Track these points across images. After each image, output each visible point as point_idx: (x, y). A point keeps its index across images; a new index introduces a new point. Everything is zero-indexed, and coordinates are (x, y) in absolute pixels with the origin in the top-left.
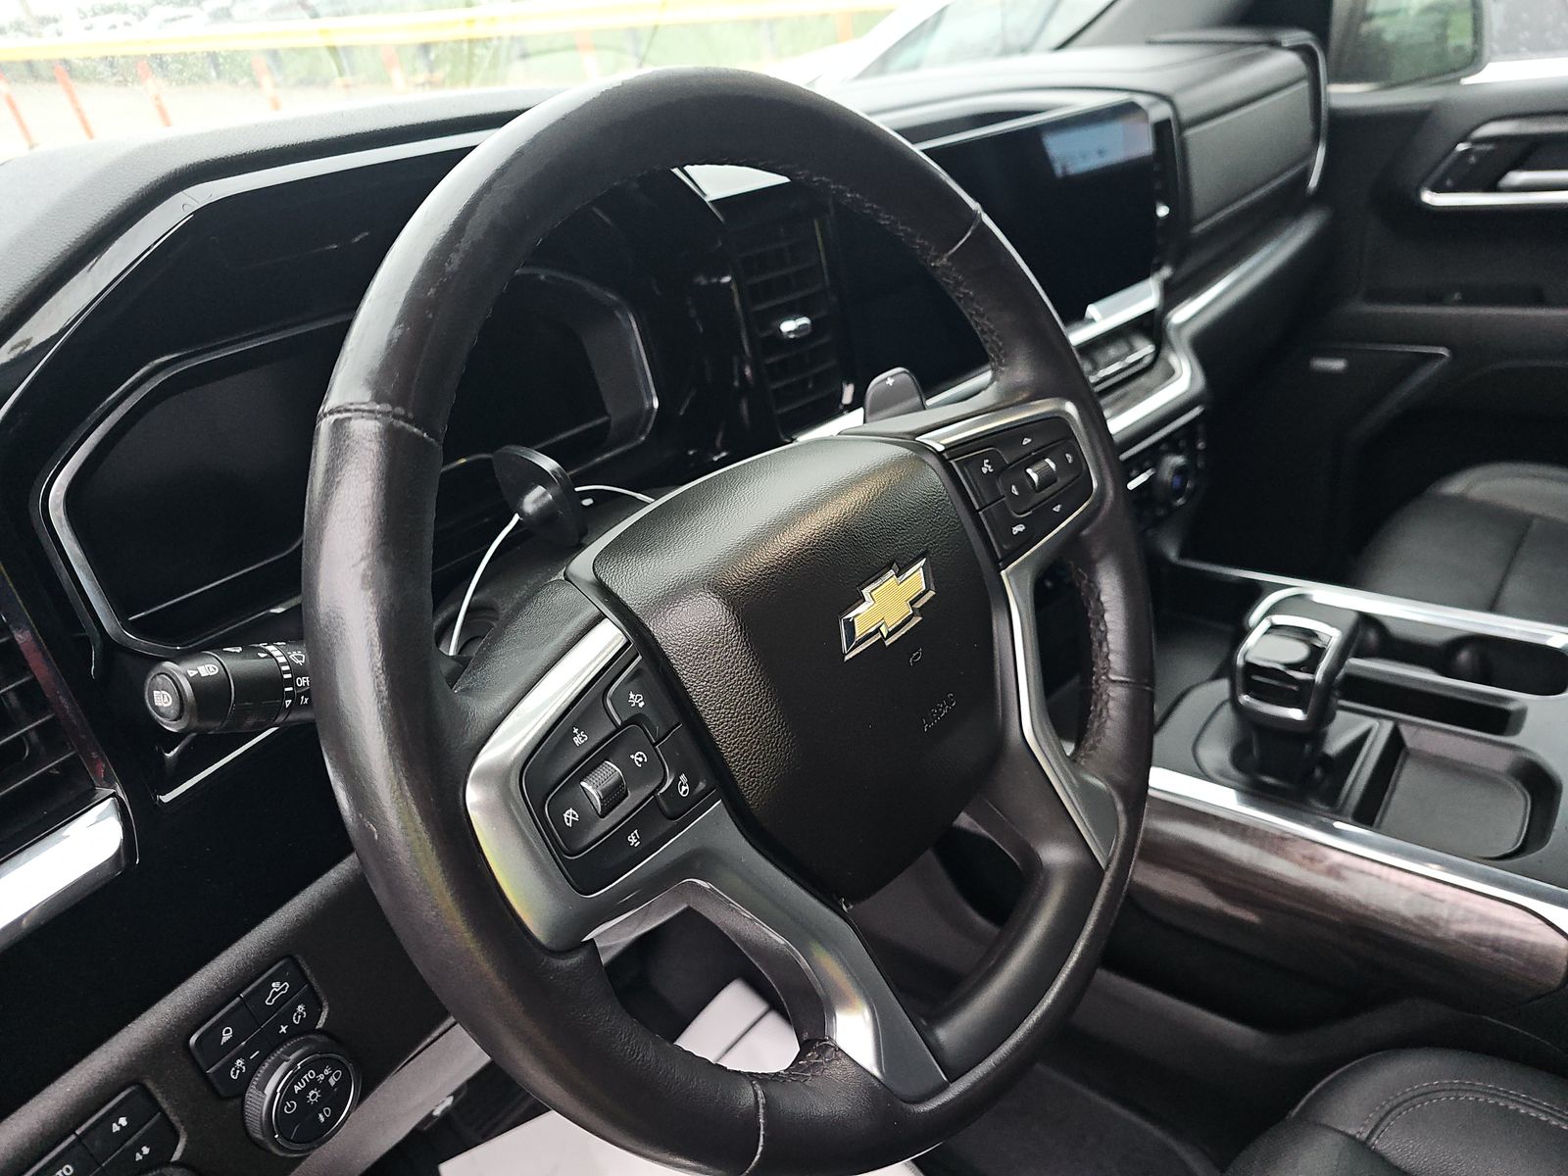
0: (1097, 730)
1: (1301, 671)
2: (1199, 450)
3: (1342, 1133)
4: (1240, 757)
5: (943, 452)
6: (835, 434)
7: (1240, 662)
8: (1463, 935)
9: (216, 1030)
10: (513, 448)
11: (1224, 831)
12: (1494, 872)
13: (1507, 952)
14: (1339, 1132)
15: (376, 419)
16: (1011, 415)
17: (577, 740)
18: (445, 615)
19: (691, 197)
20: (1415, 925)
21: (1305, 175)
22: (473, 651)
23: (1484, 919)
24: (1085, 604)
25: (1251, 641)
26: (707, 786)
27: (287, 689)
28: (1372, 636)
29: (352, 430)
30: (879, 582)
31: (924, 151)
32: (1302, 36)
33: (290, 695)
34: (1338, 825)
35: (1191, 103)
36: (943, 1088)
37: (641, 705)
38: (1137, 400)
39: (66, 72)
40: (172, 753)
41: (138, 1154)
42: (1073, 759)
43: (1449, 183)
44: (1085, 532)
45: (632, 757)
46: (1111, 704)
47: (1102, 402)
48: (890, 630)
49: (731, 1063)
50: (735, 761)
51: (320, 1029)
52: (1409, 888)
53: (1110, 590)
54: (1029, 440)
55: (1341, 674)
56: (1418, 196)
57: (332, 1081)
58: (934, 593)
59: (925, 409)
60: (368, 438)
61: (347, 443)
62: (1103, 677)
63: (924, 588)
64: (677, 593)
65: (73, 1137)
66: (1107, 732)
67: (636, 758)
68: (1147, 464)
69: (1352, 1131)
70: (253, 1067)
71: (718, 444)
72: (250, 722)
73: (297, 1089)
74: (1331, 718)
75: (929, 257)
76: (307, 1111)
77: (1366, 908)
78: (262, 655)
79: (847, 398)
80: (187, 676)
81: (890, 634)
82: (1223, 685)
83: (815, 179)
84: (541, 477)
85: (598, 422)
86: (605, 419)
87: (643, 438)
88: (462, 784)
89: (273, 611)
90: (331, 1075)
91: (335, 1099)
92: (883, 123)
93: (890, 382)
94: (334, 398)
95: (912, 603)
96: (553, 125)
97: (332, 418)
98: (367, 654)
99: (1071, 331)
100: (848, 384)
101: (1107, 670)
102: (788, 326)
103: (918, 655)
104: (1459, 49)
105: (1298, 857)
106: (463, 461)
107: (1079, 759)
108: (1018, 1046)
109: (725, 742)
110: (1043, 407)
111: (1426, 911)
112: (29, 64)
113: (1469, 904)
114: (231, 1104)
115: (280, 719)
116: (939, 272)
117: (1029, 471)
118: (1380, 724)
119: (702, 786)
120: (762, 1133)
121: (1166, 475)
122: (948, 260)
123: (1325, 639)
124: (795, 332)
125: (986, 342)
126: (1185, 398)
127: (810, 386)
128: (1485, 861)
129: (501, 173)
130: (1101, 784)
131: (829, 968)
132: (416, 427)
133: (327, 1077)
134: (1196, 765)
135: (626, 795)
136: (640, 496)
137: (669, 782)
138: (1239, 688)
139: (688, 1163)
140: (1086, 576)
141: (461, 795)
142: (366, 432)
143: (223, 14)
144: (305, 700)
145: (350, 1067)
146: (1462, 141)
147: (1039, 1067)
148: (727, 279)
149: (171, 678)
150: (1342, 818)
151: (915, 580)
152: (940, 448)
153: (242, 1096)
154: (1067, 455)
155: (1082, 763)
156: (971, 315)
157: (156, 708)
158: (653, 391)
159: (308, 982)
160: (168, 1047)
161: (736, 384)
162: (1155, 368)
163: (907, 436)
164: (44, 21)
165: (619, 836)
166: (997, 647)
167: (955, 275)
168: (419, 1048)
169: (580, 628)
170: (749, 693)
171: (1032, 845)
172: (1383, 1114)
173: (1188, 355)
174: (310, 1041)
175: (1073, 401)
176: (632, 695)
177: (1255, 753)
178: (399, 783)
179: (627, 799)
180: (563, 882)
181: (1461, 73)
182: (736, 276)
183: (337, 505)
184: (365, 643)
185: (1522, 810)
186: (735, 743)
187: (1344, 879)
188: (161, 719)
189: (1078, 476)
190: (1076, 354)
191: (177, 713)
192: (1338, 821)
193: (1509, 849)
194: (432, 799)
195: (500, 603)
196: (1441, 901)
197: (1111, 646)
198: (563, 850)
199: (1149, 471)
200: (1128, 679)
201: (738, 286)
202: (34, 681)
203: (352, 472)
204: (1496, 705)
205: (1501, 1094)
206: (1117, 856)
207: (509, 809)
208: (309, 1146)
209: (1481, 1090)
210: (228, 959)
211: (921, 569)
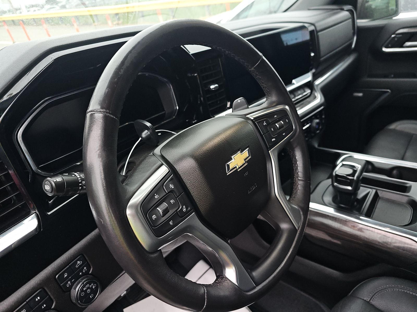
0: (295, 193)
1: (350, 176)
2: (323, 118)
3: (363, 299)
4: (335, 199)
5: (253, 119)
6: (224, 115)
7: (334, 174)
8: (395, 246)
9: (63, 274)
10: (139, 120)
11: (330, 219)
12: (403, 230)
13: (407, 251)
14: (362, 299)
15: (102, 113)
16: (271, 110)
17: (156, 197)
18: (120, 166)
19: (186, 53)
20: (382, 244)
21: (351, 44)
22: (129, 174)
23: (400, 242)
24: (292, 159)
25: (337, 168)
26: (191, 208)
27: (80, 184)
28: (370, 167)
29: (95, 116)
30: (236, 154)
31: (247, 40)
32: (350, 7)
33: (81, 186)
35: (320, 26)
36: (254, 288)
37: (173, 187)
38: (306, 105)
39: (23, 23)
40: (51, 202)
41: (43, 307)
42: (289, 200)
43: (390, 45)
44: (291, 140)
45: (171, 201)
46: (299, 186)
47: (296, 106)
48: (239, 167)
49: (199, 282)
50: (198, 202)
51: (90, 274)
52: (380, 234)
53: (299, 156)
54: (276, 116)
55: (361, 177)
56: (382, 49)
57: (94, 287)
58: (251, 157)
59: (248, 108)
60: (100, 118)
61: (94, 120)
62: (297, 179)
63: (248, 156)
64: (182, 158)
65: (26, 302)
66: (298, 193)
68: (309, 122)
69: (365, 299)
70: (73, 284)
71: (194, 118)
72: (70, 193)
73: (84, 289)
74: (359, 189)
75: (249, 68)
76: (87, 295)
77: (369, 239)
78: (73, 176)
79: (228, 106)
80: (53, 181)
81: (239, 168)
82: (330, 181)
83: (218, 48)
84: (147, 128)
85: (163, 113)
86: (164, 112)
87: (174, 117)
88: (125, 209)
89: (77, 164)
90: (93, 286)
91: (94, 292)
92: (236, 33)
93: (239, 101)
94: (90, 108)
95: (245, 160)
96: (148, 35)
97: (90, 113)
98: (100, 175)
100: (229, 102)
101: (298, 177)
102: (212, 87)
103: (247, 173)
104: (392, 9)
105: (350, 226)
106: (127, 124)
107: (290, 201)
108: (274, 277)
109: (195, 197)
110: (280, 107)
111: (385, 240)
112: (13, 21)
113: (396, 238)
114: (66, 293)
115: (79, 192)
116: (251, 72)
117: (276, 124)
118: (372, 191)
119: (189, 209)
120: (206, 300)
121: (314, 124)
122: (254, 69)
123: (357, 168)
124: (214, 88)
125: (264, 90)
126: (319, 104)
127: (219, 102)
128: (400, 227)
129: (134, 48)
130: (296, 207)
131: (224, 256)
132: (112, 115)
133: (92, 286)
134: (322, 201)
135: (169, 211)
136: (173, 132)
137: (180, 208)
138: (334, 181)
139: (187, 308)
140: (292, 152)
141: (125, 212)
142: (99, 117)
143: (64, 7)
144: (84, 187)
145: (98, 283)
146: (393, 34)
147: (281, 282)
148: (196, 75)
149: (49, 182)
151: (246, 153)
152: (252, 119)
153: (70, 291)
154: (286, 120)
155: (291, 201)
156: (260, 83)
157: (46, 190)
158: (177, 105)
159: (87, 261)
160: (50, 279)
161: (199, 102)
162: (311, 97)
163: (243, 116)
164: (17, 10)
165: (167, 222)
166: (268, 171)
167: (256, 73)
168: (117, 278)
169: (157, 167)
170: (201, 184)
171: (278, 223)
172: (374, 294)
173: (320, 93)
174: (87, 277)
175: (288, 106)
176: (170, 185)
177: (339, 198)
178: (109, 209)
179: (169, 213)
180: (152, 234)
181: (393, 16)
182: (198, 74)
183: (91, 136)
184: (99, 172)
185: (410, 213)
186: (198, 197)
187: (363, 232)
188: (47, 193)
189: (290, 125)
190: (289, 93)
191: (51, 191)
192: (361, 216)
193: (407, 223)
194: (117, 213)
195: (136, 161)
196: (389, 237)
197: (299, 170)
198: (152, 226)
199: (310, 124)
200: (303, 179)
201: (199, 76)
202: (14, 183)
203: (95, 127)
204: (404, 185)
205: (405, 289)
206: (301, 226)
207: (138, 216)
208: (87, 304)
209: (400, 288)
210: (66, 255)
211: (247, 151)
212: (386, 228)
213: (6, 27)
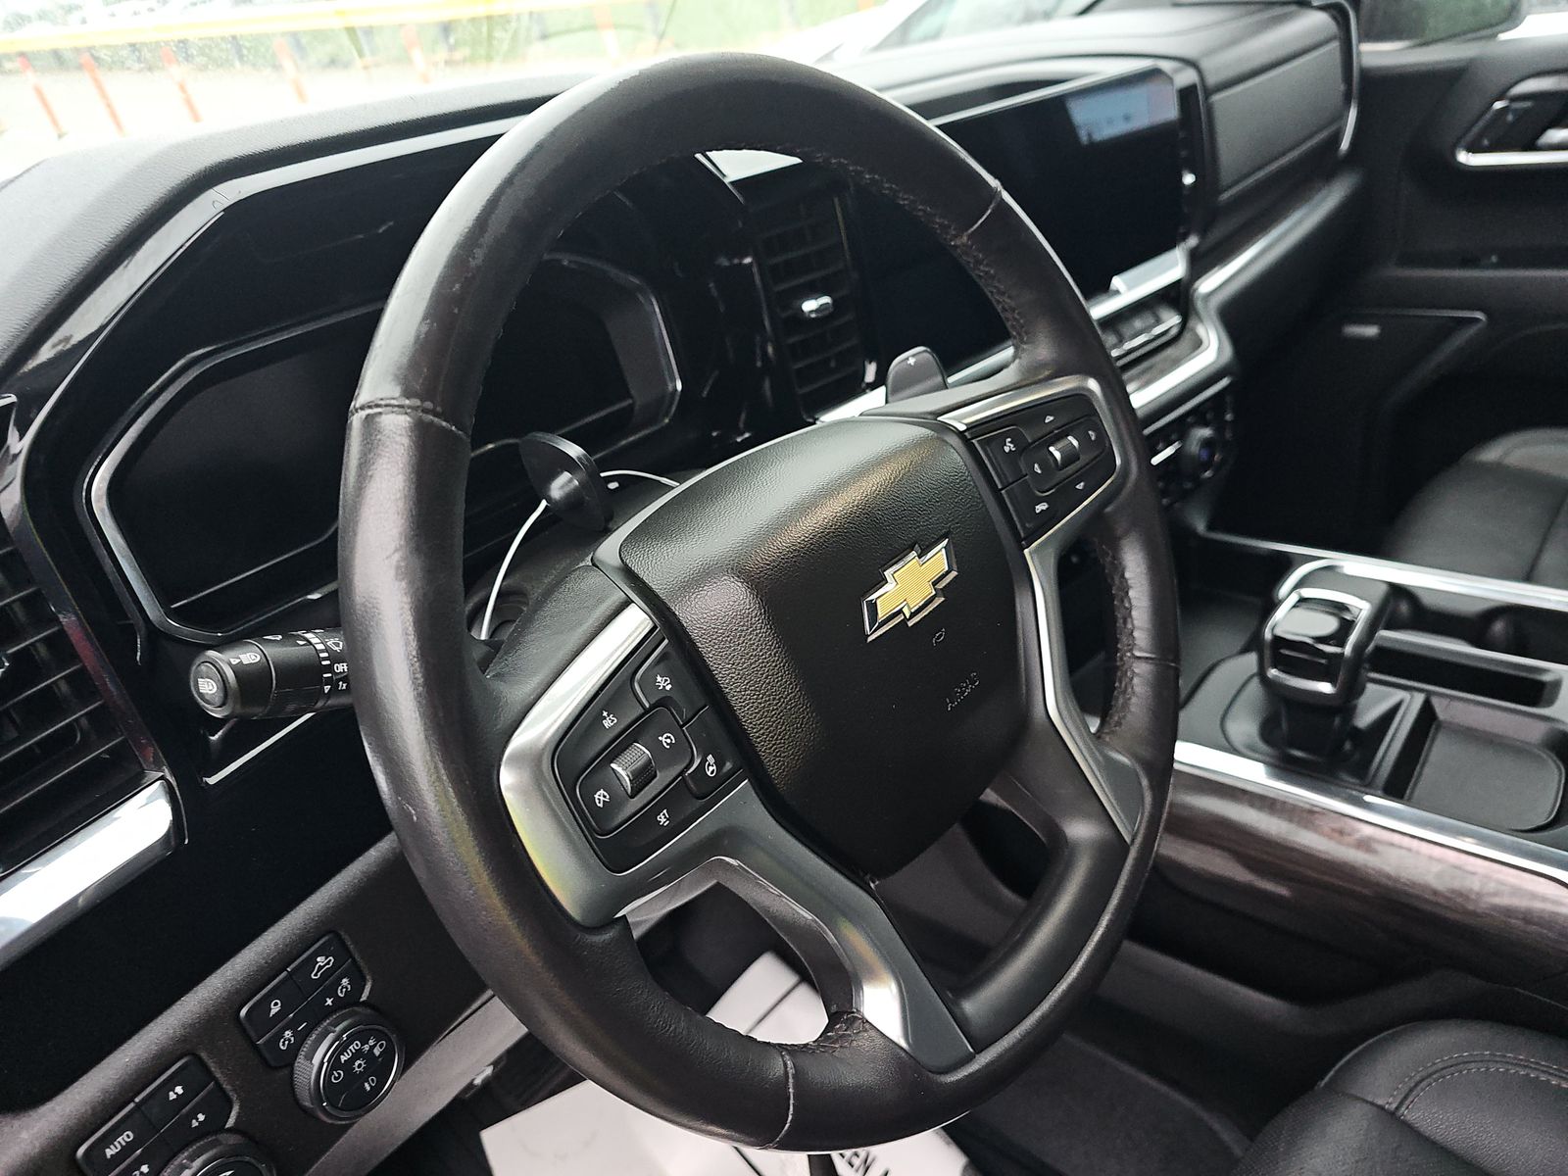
0: (1122, 707)
1: (1329, 644)
2: (1226, 421)
3: (1372, 1104)
4: (1269, 730)
5: (965, 431)
6: (856, 415)
7: (1268, 635)
8: (1495, 908)
9: (265, 1003)
10: (540, 435)
11: (1252, 805)
12: (1526, 845)
13: (1539, 924)
14: (1367, 1102)
15: (406, 413)
16: (1032, 393)
17: (607, 723)
18: (476, 599)
19: (713, 179)
20: (1444, 897)
21: (1336, 138)
22: (505, 635)
23: (1516, 891)
24: (1109, 581)
25: (1280, 614)
26: (734, 765)
27: (325, 675)
28: (1404, 608)
29: (383, 425)
30: (901, 563)
31: (939, 127)
33: (329, 681)
34: (1368, 798)
35: (1217, 68)
36: (969, 1059)
37: (668, 687)
38: (1163, 373)
40: (217, 736)
41: (194, 1121)
42: (1098, 735)
43: (1486, 142)
44: (1109, 509)
45: (660, 738)
46: (1136, 681)
47: (1125, 377)
48: (913, 611)
49: (760, 1035)
50: (762, 741)
51: (364, 1002)
52: (1439, 860)
53: (1135, 567)
54: (1052, 418)
55: (1371, 647)
56: (1454, 156)
57: (377, 1051)
58: (956, 573)
59: (947, 388)
60: (399, 432)
61: (378, 437)
62: (1128, 654)
63: (947, 569)
64: (702, 577)
65: (132, 1105)
66: (1133, 708)
67: (664, 740)
68: (1173, 437)
69: (1380, 1102)
70: (301, 1038)
71: (741, 425)
72: (291, 707)
73: (343, 1058)
74: (1361, 690)
75: (949, 237)
76: (353, 1080)
77: (1396, 880)
78: (301, 643)
79: (870, 376)
80: (230, 664)
81: (913, 615)
82: (1251, 660)
83: (834, 161)
84: (567, 463)
85: (624, 404)
86: (630, 401)
87: (667, 421)
88: (496, 768)
89: (309, 597)
90: (375, 1045)
91: (379, 1068)
92: (894, 99)
93: (912, 361)
94: (365, 394)
95: (935, 584)
96: (574, 116)
97: (363, 414)
98: (402, 643)
99: (1094, 305)
100: (870, 363)
101: (1131, 647)
102: (809, 306)
103: (941, 635)
105: (1326, 829)
106: (490, 446)
107: (1103, 735)
108: (1043, 1018)
109: (751, 723)
110: (1065, 384)
111: (1457, 884)
112: (56, 53)
113: (1501, 877)
114: (279, 1074)
115: (320, 704)
116: (959, 251)
117: (1052, 449)
118: (1411, 696)
119: (728, 766)
120: (792, 1102)
121: (1194, 447)
122: (968, 240)
123: (1355, 611)
124: (816, 311)
125: (1008, 320)
126: (1212, 369)
127: (833, 364)
128: (1515, 833)
129: (522, 166)
130: (1124, 760)
131: (856, 942)
132: (445, 421)
133: (372, 1048)
134: (1220, 735)
135: (655, 776)
136: (664, 480)
137: (697, 762)
138: (1267, 662)
139: (723, 1131)
140: (1111, 554)
141: (496, 779)
142: (396, 427)
144: (343, 686)
145: (393, 1037)
146: (1499, 99)
147: (1066, 1037)
148: (748, 260)
149: (215, 667)
150: (1372, 791)
151: (938, 560)
152: (962, 428)
153: (291, 1065)
154: (1090, 432)
155: (1107, 739)
156: (992, 292)
157: (201, 695)
158: (676, 374)
159: (352, 956)
160: (220, 1020)
161: (759, 364)
162: (1180, 341)
163: (929, 417)
164: (68, 9)
165: (648, 815)
166: (1020, 626)
167: (975, 254)
168: (460, 1020)
169: (608, 613)
170: (773, 675)
171: (1057, 820)
172: (1412, 1085)
173: (1215, 326)
174: (355, 1014)
175: (1095, 378)
176: (659, 679)
177: (1284, 725)
178: (436, 767)
179: (655, 780)
180: (594, 860)
181: (1499, 28)
182: (756, 257)
183: (371, 498)
184: (400, 632)
185: (1556, 781)
186: (761, 724)
187: (1374, 852)
188: (206, 705)
189: (1101, 453)
190: (1098, 328)
191: (222, 700)
192: (1367, 794)
193: (1542, 822)
194: (467, 782)
195: (529, 587)
196: (1474, 874)
197: (1135, 622)
198: (594, 830)
199: (1176, 443)
200: (1153, 656)
201: (760, 266)
202: (83, 670)
203: (384, 466)
204: (1531, 676)
205: (1533, 1066)
206: (1142, 831)
207: (542, 791)
208: (356, 1113)
209: (1512, 1064)
210: (275, 934)
211: (944, 550)
212: (1461, 838)
213: (31, 77)
